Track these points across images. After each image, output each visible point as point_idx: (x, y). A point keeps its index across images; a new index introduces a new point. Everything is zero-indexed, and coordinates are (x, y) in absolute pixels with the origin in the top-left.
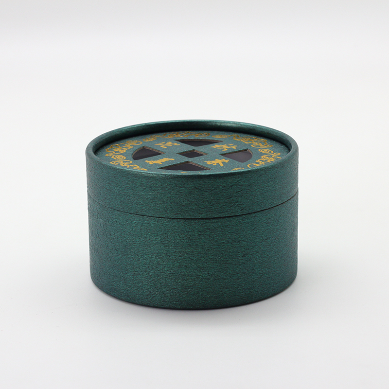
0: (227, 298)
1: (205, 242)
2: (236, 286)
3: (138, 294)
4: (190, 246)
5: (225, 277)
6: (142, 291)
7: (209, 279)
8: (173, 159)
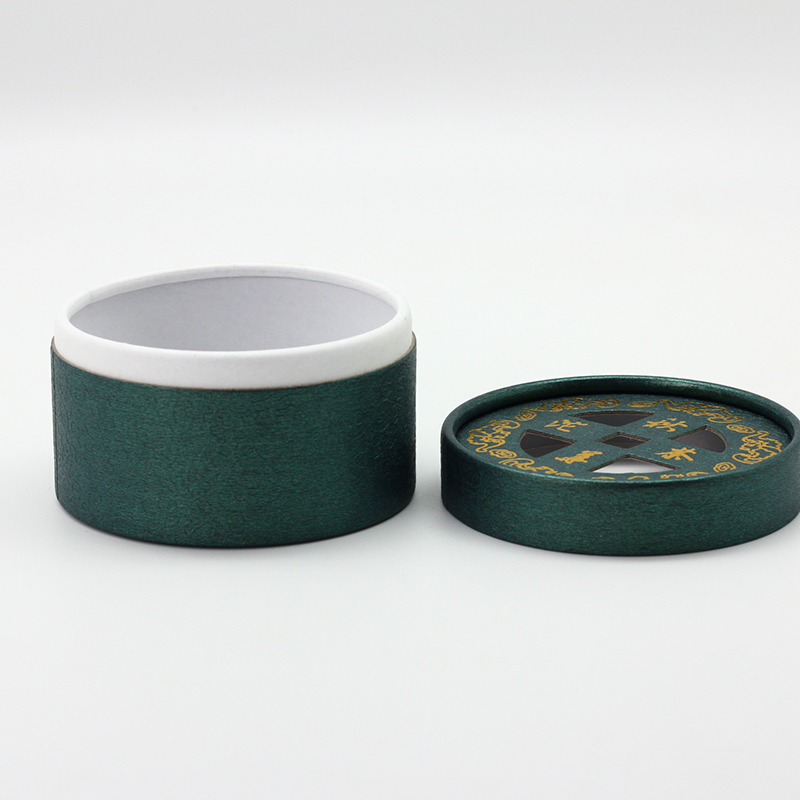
0: (322, 524)
1: (286, 429)
2: (335, 502)
3: (169, 527)
4: (262, 435)
5: (320, 488)
6: (176, 520)
7: (293, 492)
8: (600, 453)
